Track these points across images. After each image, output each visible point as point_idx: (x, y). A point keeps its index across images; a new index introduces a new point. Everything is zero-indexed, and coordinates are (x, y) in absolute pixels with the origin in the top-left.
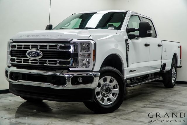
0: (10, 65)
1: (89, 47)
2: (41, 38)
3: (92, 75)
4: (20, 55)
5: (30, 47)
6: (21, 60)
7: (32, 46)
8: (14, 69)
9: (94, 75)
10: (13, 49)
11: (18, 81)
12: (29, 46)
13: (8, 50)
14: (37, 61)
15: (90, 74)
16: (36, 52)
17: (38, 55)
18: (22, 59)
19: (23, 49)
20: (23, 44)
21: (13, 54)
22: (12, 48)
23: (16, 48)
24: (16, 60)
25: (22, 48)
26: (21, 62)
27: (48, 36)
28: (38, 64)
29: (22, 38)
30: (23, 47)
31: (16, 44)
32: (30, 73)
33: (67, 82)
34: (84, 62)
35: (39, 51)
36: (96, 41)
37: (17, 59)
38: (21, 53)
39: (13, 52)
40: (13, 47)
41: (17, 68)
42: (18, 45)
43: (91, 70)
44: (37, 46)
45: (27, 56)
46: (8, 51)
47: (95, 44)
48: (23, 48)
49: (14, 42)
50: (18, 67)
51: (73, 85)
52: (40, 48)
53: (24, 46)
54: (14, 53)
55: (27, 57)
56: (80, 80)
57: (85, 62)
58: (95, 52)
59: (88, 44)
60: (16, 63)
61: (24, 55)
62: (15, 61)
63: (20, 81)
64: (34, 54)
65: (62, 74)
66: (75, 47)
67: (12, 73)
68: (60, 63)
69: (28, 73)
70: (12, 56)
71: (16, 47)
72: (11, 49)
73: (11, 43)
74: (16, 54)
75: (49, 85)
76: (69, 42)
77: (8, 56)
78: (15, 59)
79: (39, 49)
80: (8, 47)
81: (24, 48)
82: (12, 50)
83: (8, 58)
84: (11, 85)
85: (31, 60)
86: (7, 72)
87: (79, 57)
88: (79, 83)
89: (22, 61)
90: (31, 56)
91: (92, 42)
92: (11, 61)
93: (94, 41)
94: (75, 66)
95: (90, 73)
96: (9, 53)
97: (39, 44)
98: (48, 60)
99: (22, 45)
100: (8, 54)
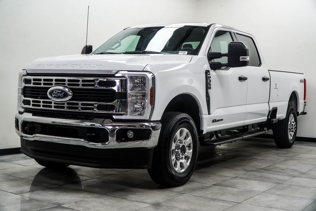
0: (22, 110)
1: (145, 84)
2: (71, 68)
3: (148, 126)
4: (39, 94)
5: (54, 82)
6: (40, 102)
7: (56, 80)
8: (29, 117)
9: (152, 127)
10: (26, 85)
11: (34, 135)
12: (52, 80)
13: (19, 86)
14: (64, 104)
15: (146, 126)
16: (62, 91)
17: (66, 95)
18: (42, 100)
19: (42, 86)
20: (42, 78)
21: (26, 93)
22: (26, 83)
23: (32, 84)
24: (32, 103)
25: (40, 84)
26: (40, 106)
27: (80, 66)
28: (66, 109)
29: (41, 68)
30: (42, 82)
31: (32, 78)
32: (54, 122)
33: (110, 137)
34: (136, 106)
35: (67, 90)
36: (155, 74)
37: (33, 101)
38: (39, 91)
39: (27, 90)
40: (27, 81)
41: (33, 115)
42: (34, 80)
43: (148, 118)
44: (64, 80)
45: (49, 96)
46: (19, 89)
47: (154, 79)
48: (42, 84)
49: (28, 74)
50: (35, 113)
51: (118, 142)
52: (69, 85)
53: (45, 80)
54: (29, 91)
55: (49, 99)
56: (130, 134)
57: (139, 107)
58: (153, 90)
59: (143, 79)
60: (31, 107)
61: (43, 94)
62: (30, 105)
63: (37, 135)
64: (58, 93)
65: (102, 125)
66: (123, 83)
67: (25, 123)
68: (99, 108)
69: (51, 123)
70: (25, 97)
71: (32, 82)
72: (24, 85)
73: (24, 75)
74: (31, 94)
75: (81, 142)
76: (113, 76)
77: (19, 96)
78: (29, 101)
79: (66, 85)
80: (19, 83)
81: (44, 84)
82: (25, 87)
83: (19, 98)
84: (23, 141)
85: (55, 103)
86: (17, 121)
87: (129, 99)
88: (128, 140)
89: (41, 104)
90: (55, 97)
91: (150, 76)
92: (24, 104)
93: (151, 74)
94: (122, 113)
95: (147, 124)
96: (20, 91)
97: (67, 78)
98: (80, 103)
99: (40, 80)
100: (19, 93)
